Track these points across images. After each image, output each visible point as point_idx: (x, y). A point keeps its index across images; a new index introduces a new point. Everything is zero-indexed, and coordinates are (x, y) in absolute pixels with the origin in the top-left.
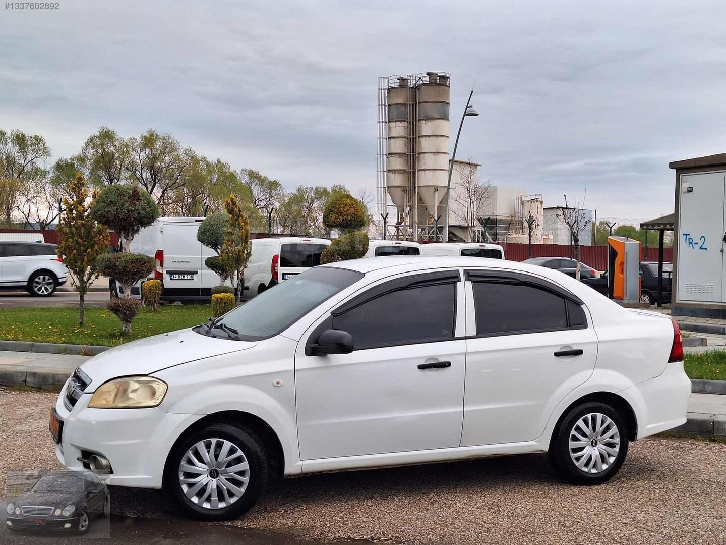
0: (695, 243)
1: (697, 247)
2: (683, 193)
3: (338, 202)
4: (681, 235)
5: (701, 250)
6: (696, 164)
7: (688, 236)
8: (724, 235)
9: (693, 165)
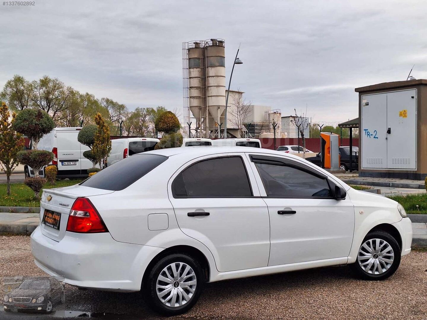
0: (371, 135)
1: (372, 137)
2: (364, 106)
3: (164, 116)
4: (363, 130)
5: (374, 138)
6: (370, 89)
7: (367, 131)
8: (388, 129)
9: (368, 89)
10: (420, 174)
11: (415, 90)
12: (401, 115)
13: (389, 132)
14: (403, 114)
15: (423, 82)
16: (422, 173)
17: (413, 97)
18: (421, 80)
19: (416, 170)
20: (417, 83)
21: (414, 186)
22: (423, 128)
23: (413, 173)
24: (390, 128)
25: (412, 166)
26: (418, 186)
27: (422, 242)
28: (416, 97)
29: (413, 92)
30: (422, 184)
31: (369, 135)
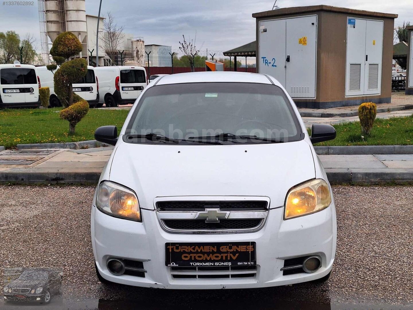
0: (269, 63)
1: (270, 65)
2: (261, 32)
3: (63, 37)
4: (261, 58)
5: (273, 67)
6: (269, 15)
7: (265, 59)
8: (287, 57)
9: (266, 15)
10: (319, 103)
11: (316, 16)
12: (300, 42)
13: (288, 60)
14: (303, 42)
15: (324, 8)
16: (321, 102)
17: (314, 23)
18: (322, 6)
19: (315, 98)
20: (318, 9)
21: (316, 115)
22: (323, 55)
23: (312, 102)
24: (289, 56)
25: (311, 94)
26: (321, 114)
27: (385, 177)
28: (316, 23)
29: (313, 18)
30: (324, 113)
31: (267, 63)
